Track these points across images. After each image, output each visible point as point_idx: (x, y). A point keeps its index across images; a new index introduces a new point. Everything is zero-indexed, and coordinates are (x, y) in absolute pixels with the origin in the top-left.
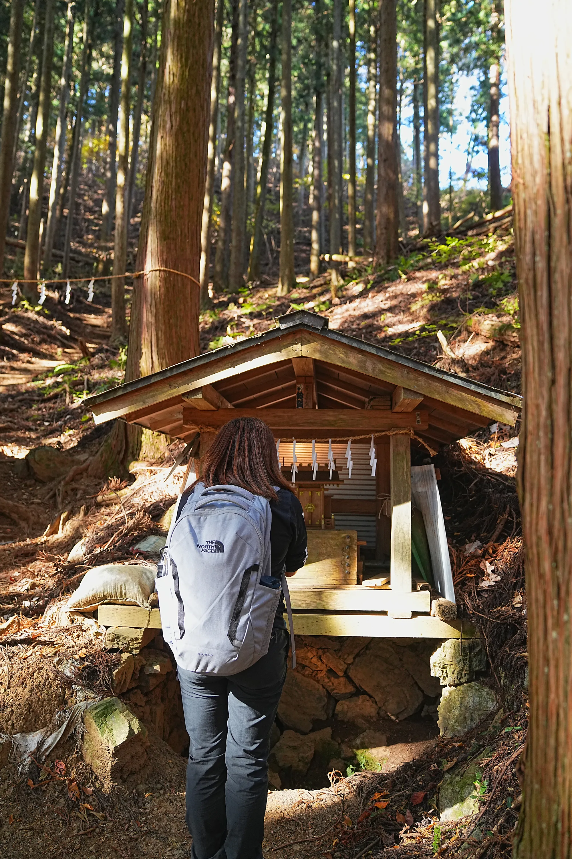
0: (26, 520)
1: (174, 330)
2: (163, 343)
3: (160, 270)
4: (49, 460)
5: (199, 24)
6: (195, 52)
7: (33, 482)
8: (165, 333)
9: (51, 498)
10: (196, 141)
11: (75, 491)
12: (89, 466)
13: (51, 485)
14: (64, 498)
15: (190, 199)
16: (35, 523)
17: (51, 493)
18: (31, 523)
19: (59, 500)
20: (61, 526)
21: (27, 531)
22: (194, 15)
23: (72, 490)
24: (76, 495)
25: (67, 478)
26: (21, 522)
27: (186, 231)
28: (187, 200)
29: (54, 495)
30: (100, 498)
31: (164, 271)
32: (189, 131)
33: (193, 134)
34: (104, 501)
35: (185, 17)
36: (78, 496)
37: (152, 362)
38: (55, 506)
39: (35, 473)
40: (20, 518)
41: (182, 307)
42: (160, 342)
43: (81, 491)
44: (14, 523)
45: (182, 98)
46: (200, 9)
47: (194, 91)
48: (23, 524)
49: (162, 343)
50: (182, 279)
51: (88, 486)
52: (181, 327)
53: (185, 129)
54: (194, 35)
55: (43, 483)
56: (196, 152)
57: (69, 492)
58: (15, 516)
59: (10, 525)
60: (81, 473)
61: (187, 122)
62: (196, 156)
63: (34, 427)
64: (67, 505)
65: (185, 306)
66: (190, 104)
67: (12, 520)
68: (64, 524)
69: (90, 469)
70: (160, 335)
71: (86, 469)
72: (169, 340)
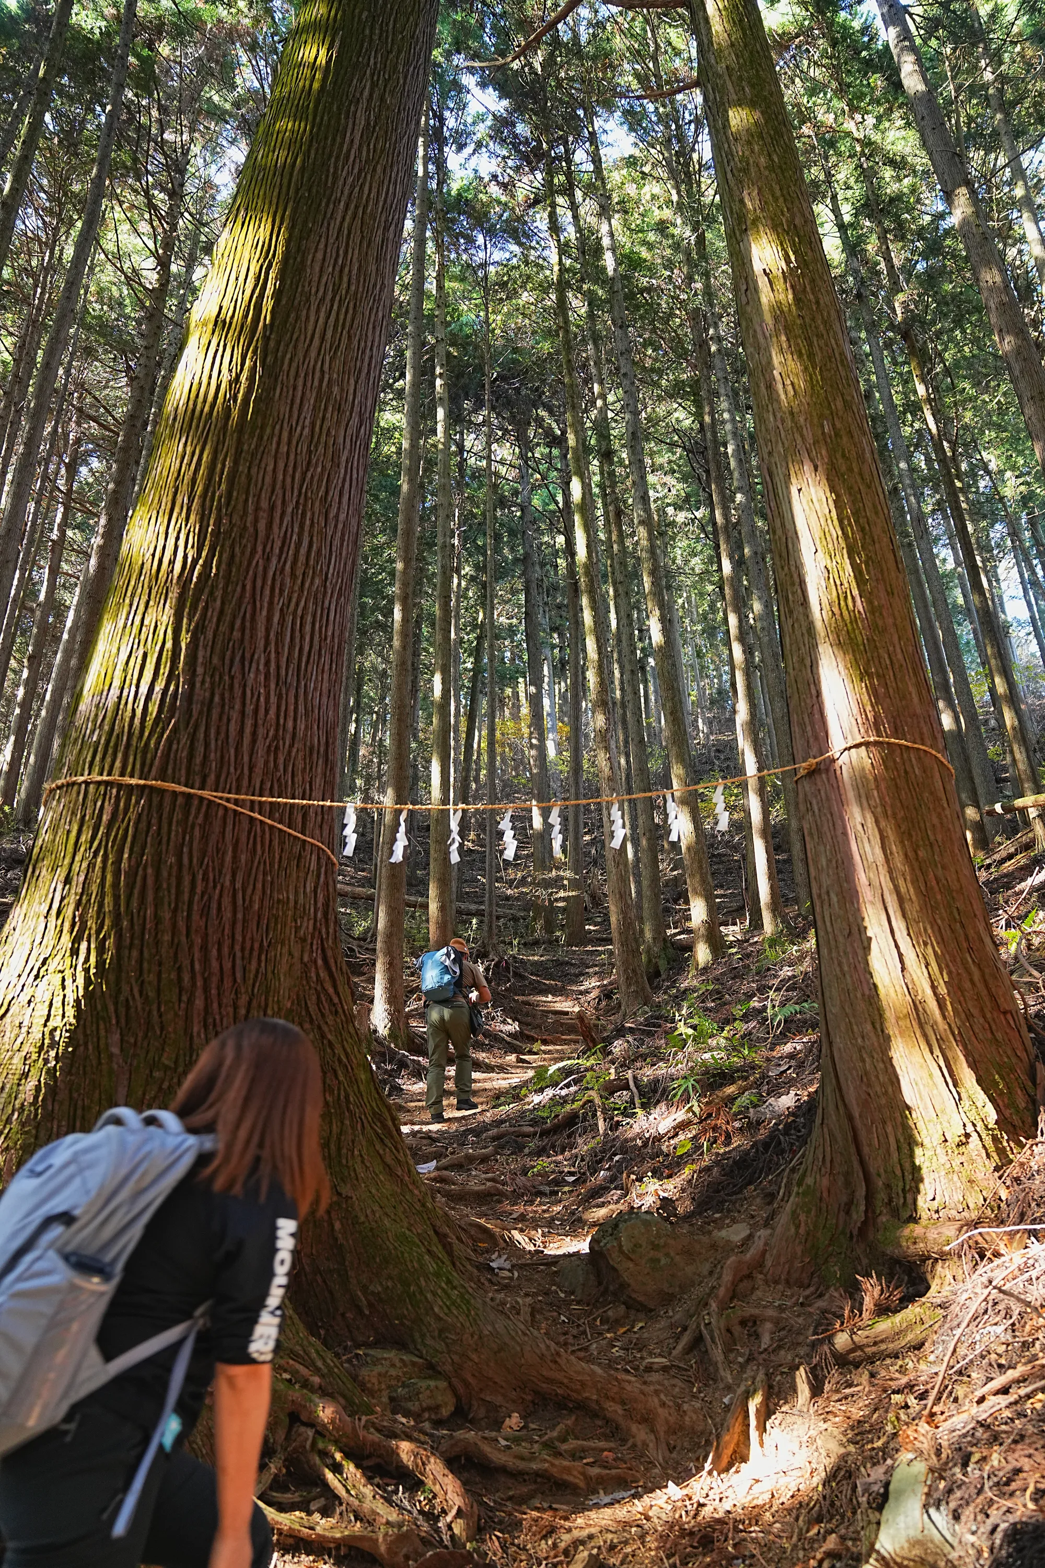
0: (647, 1420)
1: (931, 875)
2: (916, 906)
3: (867, 744)
4: (655, 1247)
5: (818, 303)
6: (822, 343)
7: (622, 1309)
8: (915, 881)
9: (689, 1349)
10: (869, 487)
11: (751, 1324)
12: (764, 1252)
13: (677, 1313)
14: (728, 1350)
15: (890, 593)
16: (671, 1431)
17: (685, 1339)
18: (661, 1428)
19: (717, 1354)
20: (754, 1434)
21: (657, 1454)
22: (804, 290)
23: (743, 1323)
24: (758, 1336)
25: (722, 1292)
26: (634, 1428)
27: (900, 656)
28: (883, 594)
29: (698, 1340)
30: (842, 1340)
31: (876, 743)
32: (850, 470)
33: (861, 474)
34: (857, 1347)
35: (790, 297)
36: (766, 1341)
37: (900, 955)
38: (709, 1376)
39: (623, 1286)
40: (629, 1414)
41: (935, 821)
42: (907, 906)
43: (768, 1326)
44: (615, 1432)
45: (821, 416)
46: (813, 281)
47: (839, 403)
48: (641, 1434)
49: (913, 909)
50: (919, 759)
51: (781, 1309)
52: (944, 868)
53: (844, 469)
54: (813, 319)
55: (648, 1312)
56: (874, 506)
57: (737, 1330)
58: (614, 1409)
59: (606, 1437)
60: (749, 1276)
61: (843, 456)
62: (876, 513)
63: (547, 1189)
64: (743, 1367)
65: (939, 816)
66: (838, 425)
67: (607, 1421)
68: (762, 1429)
69: (769, 1263)
70: (903, 890)
71: (759, 1264)
72: (925, 895)
